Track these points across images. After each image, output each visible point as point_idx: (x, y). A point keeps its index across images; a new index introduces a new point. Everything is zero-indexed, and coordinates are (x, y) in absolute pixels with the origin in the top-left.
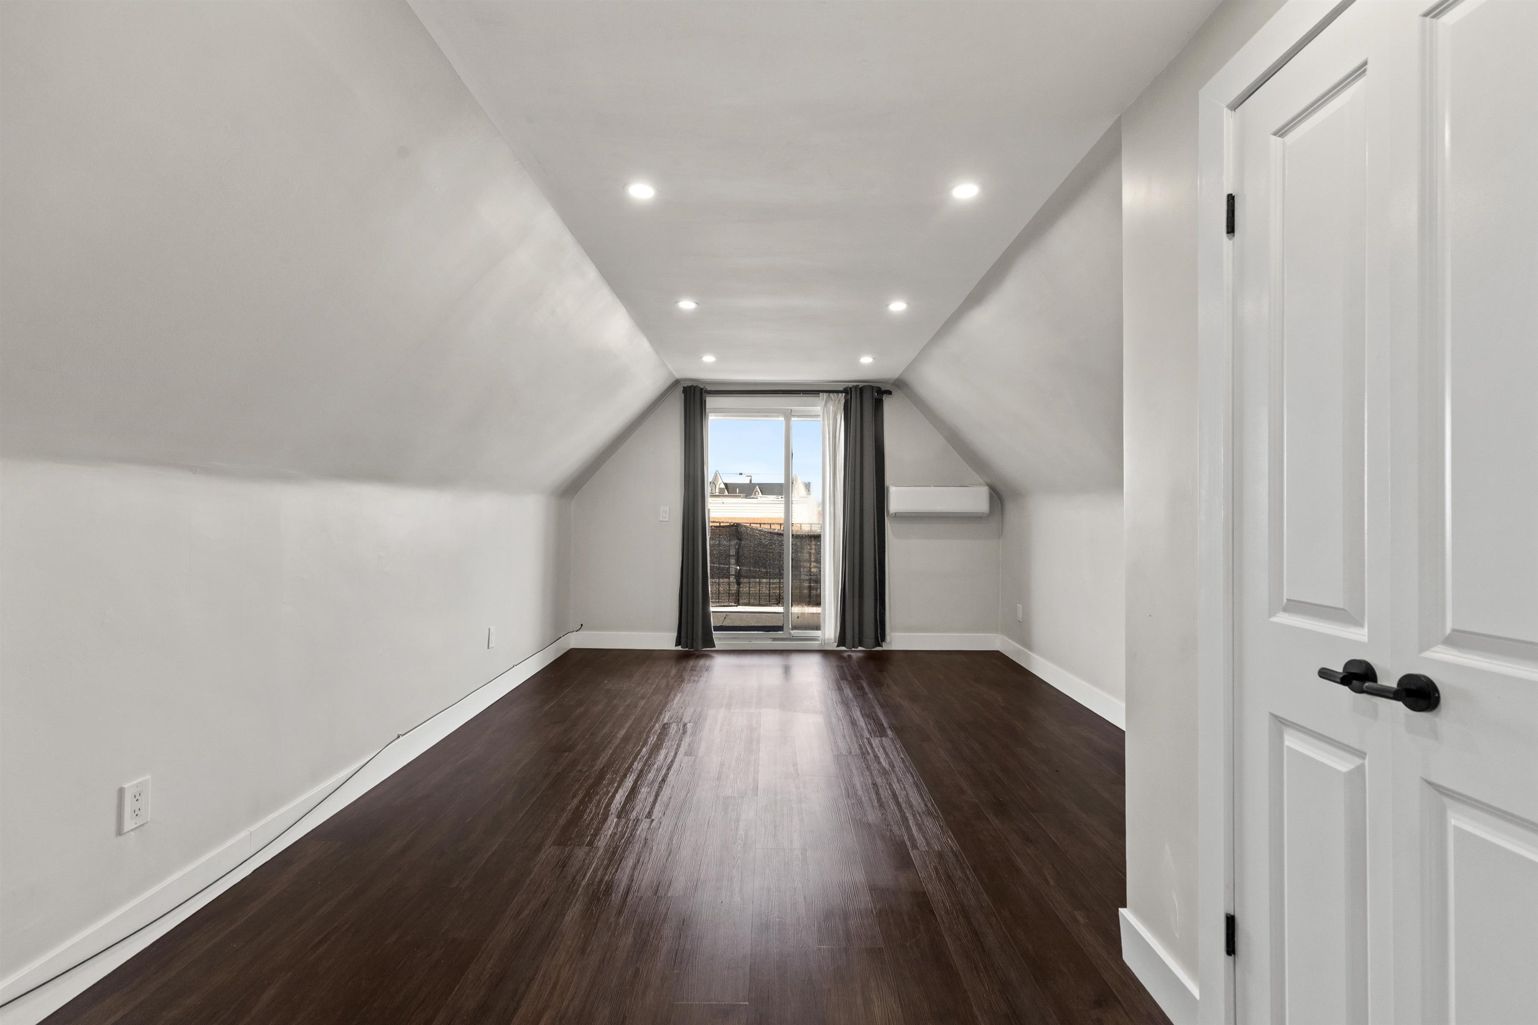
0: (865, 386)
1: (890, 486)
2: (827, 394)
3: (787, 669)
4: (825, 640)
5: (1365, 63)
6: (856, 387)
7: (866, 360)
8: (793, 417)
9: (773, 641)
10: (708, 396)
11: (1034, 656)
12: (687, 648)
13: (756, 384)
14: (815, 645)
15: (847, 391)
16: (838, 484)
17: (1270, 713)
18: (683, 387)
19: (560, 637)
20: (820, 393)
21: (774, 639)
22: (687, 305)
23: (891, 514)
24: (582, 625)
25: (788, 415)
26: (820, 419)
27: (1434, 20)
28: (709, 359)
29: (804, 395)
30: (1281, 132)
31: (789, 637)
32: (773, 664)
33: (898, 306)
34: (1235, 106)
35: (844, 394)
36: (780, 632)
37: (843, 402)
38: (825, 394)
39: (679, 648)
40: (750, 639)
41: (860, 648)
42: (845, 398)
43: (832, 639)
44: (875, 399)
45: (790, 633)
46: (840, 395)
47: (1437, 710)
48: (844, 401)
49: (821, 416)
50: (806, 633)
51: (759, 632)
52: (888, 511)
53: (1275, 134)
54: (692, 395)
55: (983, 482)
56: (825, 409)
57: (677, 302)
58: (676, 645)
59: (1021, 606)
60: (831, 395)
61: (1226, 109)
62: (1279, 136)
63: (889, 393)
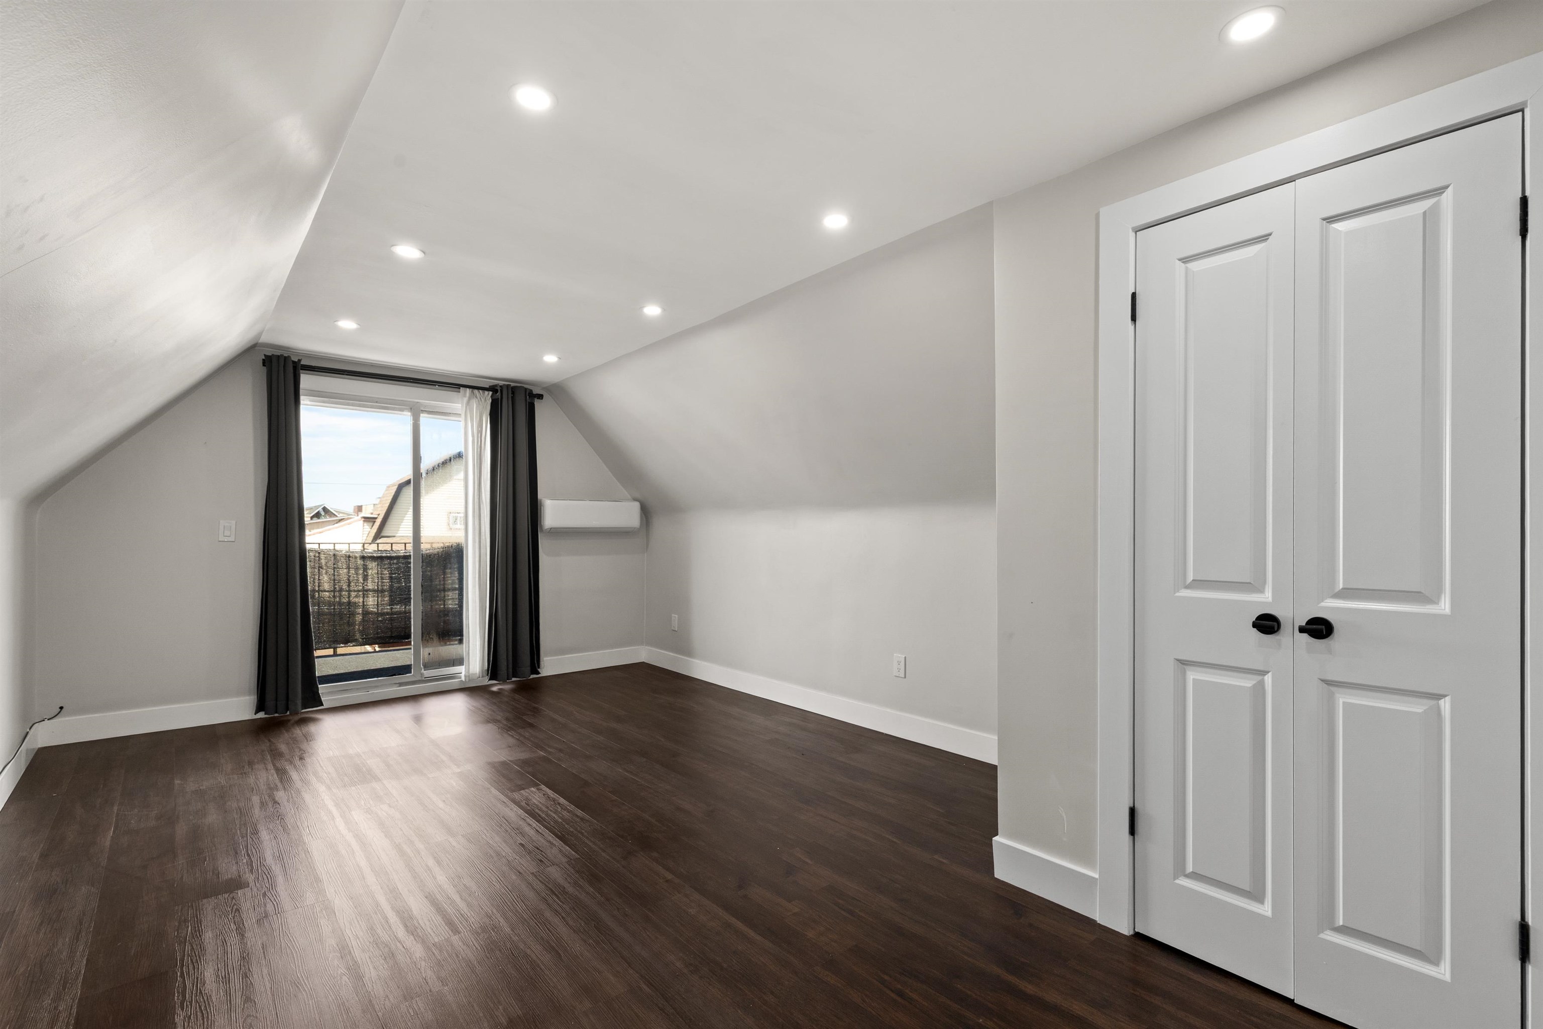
0: (517, 387)
1: (544, 499)
2: (471, 390)
3: (418, 719)
4: (469, 676)
5: (1270, 235)
6: (508, 386)
7: (550, 359)
8: (422, 413)
9: (400, 686)
10: (302, 373)
11: (696, 661)
12: (276, 713)
13: (372, 365)
14: (453, 683)
15: (493, 389)
16: (483, 495)
17: (1175, 659)
18: (265, 355)
19: (25, 732)
20: (461, 388)
21: (401, 684)
22: (407, 252)
23: (546, 530)
24: (61, 708)
25: (416, 412)
26: (462, 418)
27: (1328, 224)
28: (347, 324)
29: (440, 388)
30: (1185, 260)
31: (420, 679)
32: (401, 714)
33: (652, 310)
34: (1137, 230)
35: (491, 393)
36: (407, 675)
37: (489, 401)
38: (468, 389)
39: (261, 715)
40: (367, 688)
41: (514, 679)
42: (492, 396)
43: (476, 674)
44: (529, 402)
45: (422, 674)
46: (486, 393)
47: (1331, 637)
48: (491, 400)
49: (463, 416)
50: (442, 671)
51: (379, 678)
52: (541, 526)
53: (1180, 260)
54: (282, 369)
55: (629, 497)
56: (468, 407)
57: (393, 246)
58: (258, 711)
59: (677, 616)
60: (476, 391)
61: (1131, 230)
62: (1183, 262)
63: (540, 397)
